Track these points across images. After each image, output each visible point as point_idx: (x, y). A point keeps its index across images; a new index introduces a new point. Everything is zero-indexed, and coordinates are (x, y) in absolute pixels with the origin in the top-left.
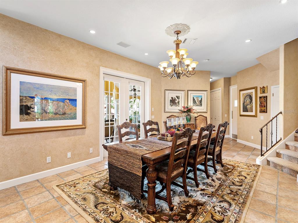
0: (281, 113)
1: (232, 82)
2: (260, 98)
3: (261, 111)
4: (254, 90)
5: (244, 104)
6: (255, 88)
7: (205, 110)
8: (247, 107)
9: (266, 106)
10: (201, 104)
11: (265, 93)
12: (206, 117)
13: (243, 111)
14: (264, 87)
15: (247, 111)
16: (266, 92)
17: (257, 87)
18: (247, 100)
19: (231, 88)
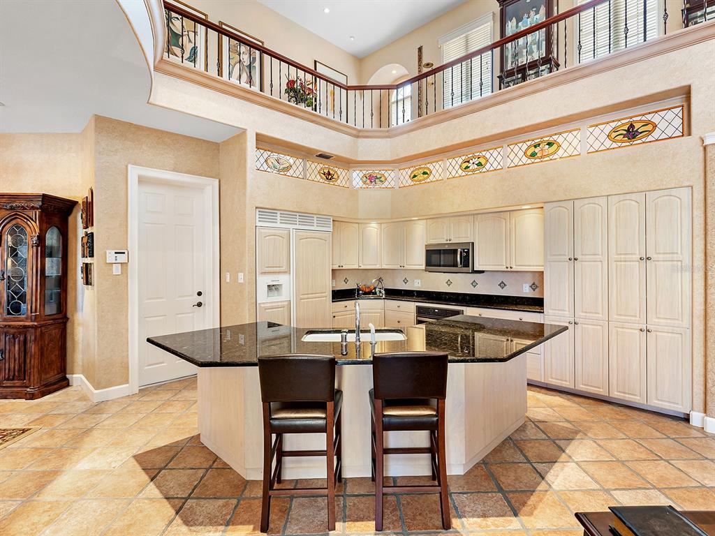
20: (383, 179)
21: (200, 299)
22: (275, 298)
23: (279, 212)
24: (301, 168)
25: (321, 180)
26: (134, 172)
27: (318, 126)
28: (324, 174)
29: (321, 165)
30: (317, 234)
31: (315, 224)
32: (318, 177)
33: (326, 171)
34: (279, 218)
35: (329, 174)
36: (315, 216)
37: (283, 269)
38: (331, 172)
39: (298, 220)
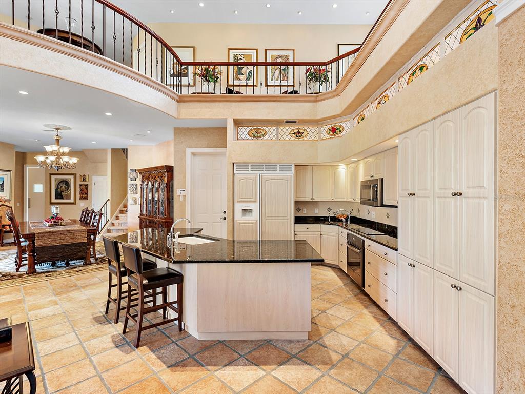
0: (109, 200)
1: (28, 160)
2: (81, 185)
3: (81, 198)
4: (73, 176)
5: (56, 190)
6: (75, 175)
7: (8, 198)
8: (63, 193)
9: (87, 194)
10: (3, 189)
11: (85, 181)
12: (11, 207)
13: (56, 198)
14: (84, 176)
15: (63, 199)
16: (87, 180)
17: (76, 174)
18: (61, 187)
19: (28, 167)
20: (341, 129)
21: (225, 215)
22: (248, 218)
23: (250, 164)
24: (274, 133)
25: (292, 139)
26: (189, 151)
27: (279, 103)
28: (295, 134)
29: (292, 128)
30: (280, 177)
31: (278, 170)
32: (289, 137)
33: (296, 131)
34: (250, 168)
35: (299, 132)
36: (278, 165)
37: (253, 200)
38: (301, 131)
39: (264, 168)
